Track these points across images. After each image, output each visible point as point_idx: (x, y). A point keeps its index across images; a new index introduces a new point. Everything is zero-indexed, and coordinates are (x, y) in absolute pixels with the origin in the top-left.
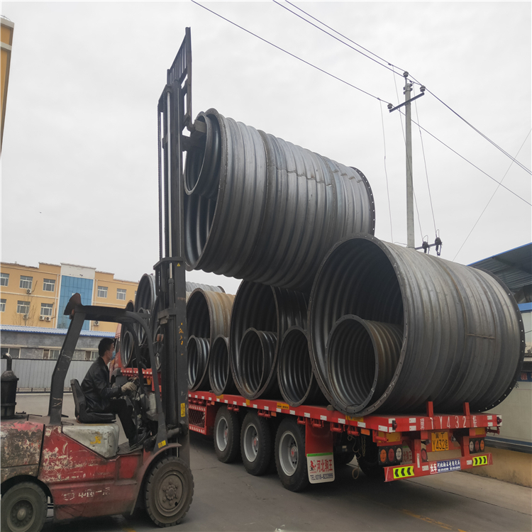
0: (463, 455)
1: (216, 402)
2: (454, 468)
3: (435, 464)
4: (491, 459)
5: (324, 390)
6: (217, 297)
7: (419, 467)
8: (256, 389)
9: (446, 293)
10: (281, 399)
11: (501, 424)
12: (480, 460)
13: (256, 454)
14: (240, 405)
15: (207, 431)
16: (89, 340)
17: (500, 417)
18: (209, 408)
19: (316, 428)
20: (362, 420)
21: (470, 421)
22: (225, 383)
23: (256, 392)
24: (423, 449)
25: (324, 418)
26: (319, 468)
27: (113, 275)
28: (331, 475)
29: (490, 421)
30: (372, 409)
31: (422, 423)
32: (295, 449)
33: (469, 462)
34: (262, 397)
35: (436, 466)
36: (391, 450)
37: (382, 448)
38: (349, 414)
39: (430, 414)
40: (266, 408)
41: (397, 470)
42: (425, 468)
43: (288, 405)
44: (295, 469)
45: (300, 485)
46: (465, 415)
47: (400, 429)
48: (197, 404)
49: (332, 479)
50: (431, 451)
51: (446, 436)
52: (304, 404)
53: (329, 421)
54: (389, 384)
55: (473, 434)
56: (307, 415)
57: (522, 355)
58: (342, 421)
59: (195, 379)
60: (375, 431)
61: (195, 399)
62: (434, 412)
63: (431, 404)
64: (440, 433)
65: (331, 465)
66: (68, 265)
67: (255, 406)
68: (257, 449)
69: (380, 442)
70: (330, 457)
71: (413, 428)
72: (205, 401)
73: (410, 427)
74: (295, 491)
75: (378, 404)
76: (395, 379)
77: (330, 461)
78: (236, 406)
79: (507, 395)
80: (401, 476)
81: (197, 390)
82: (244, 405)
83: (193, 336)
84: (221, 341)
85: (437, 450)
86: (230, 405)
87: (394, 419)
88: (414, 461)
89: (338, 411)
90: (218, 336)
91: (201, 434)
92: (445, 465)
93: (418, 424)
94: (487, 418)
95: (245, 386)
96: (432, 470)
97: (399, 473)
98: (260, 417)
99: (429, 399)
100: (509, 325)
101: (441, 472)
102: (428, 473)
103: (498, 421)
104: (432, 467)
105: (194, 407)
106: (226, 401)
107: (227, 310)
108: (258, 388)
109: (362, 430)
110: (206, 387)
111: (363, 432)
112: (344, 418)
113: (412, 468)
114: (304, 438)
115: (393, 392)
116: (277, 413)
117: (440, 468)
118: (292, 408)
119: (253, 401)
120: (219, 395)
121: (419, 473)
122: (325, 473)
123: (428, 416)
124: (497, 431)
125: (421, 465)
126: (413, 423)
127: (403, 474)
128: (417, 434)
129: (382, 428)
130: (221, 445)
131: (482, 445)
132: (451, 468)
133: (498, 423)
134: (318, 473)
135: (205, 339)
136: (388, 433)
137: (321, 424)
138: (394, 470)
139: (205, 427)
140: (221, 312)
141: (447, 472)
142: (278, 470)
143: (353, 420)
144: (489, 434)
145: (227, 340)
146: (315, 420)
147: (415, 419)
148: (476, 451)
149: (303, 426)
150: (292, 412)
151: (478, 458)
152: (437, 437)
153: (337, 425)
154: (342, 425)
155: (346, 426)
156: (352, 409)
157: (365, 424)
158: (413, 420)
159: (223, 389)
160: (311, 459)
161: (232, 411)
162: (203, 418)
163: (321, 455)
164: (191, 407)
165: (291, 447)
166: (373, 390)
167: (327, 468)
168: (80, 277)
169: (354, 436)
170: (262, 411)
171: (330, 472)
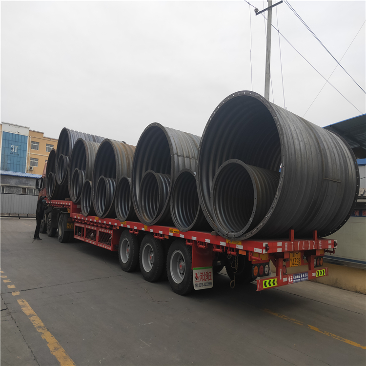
0: (310, 269)
1: (120, 227)
2: (304, 279)
3: (292, 277)
4: (327, 272)
5: (209, 219)
6: (121, 146)
7: (281, 279)
8: (152, 218)
9: (311, 144)
10: (173, 225)
11: (336, 247)
12: (320, 273)
13: (151, 266)
14: (139, 229)
15: (113, 248)
16: (24, 180)
17: (336, 241)
18: (115, 231)
19: (201, 248)
20: (240, 243)
21: (317, 244)
22: (128, 213)
23: (153, 220)
24: (284, 265)
25: (208, 241)
26: (202, 278)
27: (43, 133)
28: (210, 283)
29: (330, 244)
30: (249, 235)
31: (286, 246)
32: (183, 264)
33: (314, 274)
34: (158, 224)
35: (293, 278)
36: (262, 266)
37: (255, 265)
38: (229, 238)
39: (292, 239)
40: (161, 232)
41: (266, 282)
42: (285, 280)
43: (178, 231)
44: (182, 279)
45: (187, 290)
46: (314, 240)
47: (270, 251)
48: (105, 228)
49: (211, 287)
50: (289, 267)
51: (299, 256)
52: (192, 229)
53: (212, 243)
54: (265, 216)
55: (318, 254)
56: (194, 238)
57: (357, 197)
58: (223, 244)
59: (104, 209)
60: (251, 252)
61: (104, 224)
62: (295, 238)
63: (292, 232)
64: (295, 253)
65: (210, 276)
66: (8, 124)
67: (152, 231)
68: (152, 263)
69: (254, 260)
70: (211, 270)
71: (279, 250)
72: (111, 226)
73: (278, 249)
74: (182, 295)
75: (255, 231)
76: (271, 211)
77: (210, 273)
78: (136, 230)
79: (342, 226)
80: (268, 286)
81: (105, 218)
82: (143, 229)
83: (102, 176)
84: (125, 180)
85: (293, 266)
86: (132, 229)
87: (267, 243)
88: (278, 275)
89: (219, 236)
90: (123, 177)
91: (108, 250)
92: (298, 277)
93: (283, 247)
94: (328, 242)
95: (144, 215)
96: (290, 281)
97: (267, 284)
98: (155, 239)
99: (291, 228)
100: (350, 173)
101: (296, 282)
102: (287, 283)
103: (335, 244)
104: (289, 279)
105: (103, 230)
106: (128, 227)
107: (130, 157)
108: (154, 217)
109: (239, 251)
110: (112, 215)
111: (240, 253)
112: (225, 241)
113: (276, 279)
114: (191, 255)
115: (268, 222)
116: (170, 236)
117: (295, 279)
118: (181, 233)
119: (150, 227)
120: (123, 221)
121: (281, 283)
122: (205, 282)
123: (290, 241)
124: (333, 252)
125: (282, 278)
126: (280, 246)
127: (270, 285)
128: (282, 254)
129: (258, 250)
130: (124, 258)
131: (321, 262)
132: (302, 279)
133: (335, 246)
134: (201, 282)
135: (112, 179)
136: (262, 254)
137: (206, 245)
138: (264, 282)
139: (112, 245)
140: (125, 158)
141: (299, 281)
142: (169, 278)
143: (233, 243)
144: (326, 254)
145: (130, 179)
146: (201, 242)
147: (281, 243)
148: (318, 266)
149: (190, 247)
150: (182, 236)
151: (319, 271)
152: (294, 256)
153: (219, 246)
154: (223, 247)
155: (227, 248)
156: (232, 234)
157: (242, 246)
158: (280, 244)
159: (126, 217)
160: (196, 272)
161: (133, 234)
162: (110, 238)
163: (203, 269)
164: (100, 230)
165: (179, 262)
166: (251, 220)
167: (208, 278)
168: (17, 133)
169: (233, 255)
170: (157, 234)
171: (210, 281)
